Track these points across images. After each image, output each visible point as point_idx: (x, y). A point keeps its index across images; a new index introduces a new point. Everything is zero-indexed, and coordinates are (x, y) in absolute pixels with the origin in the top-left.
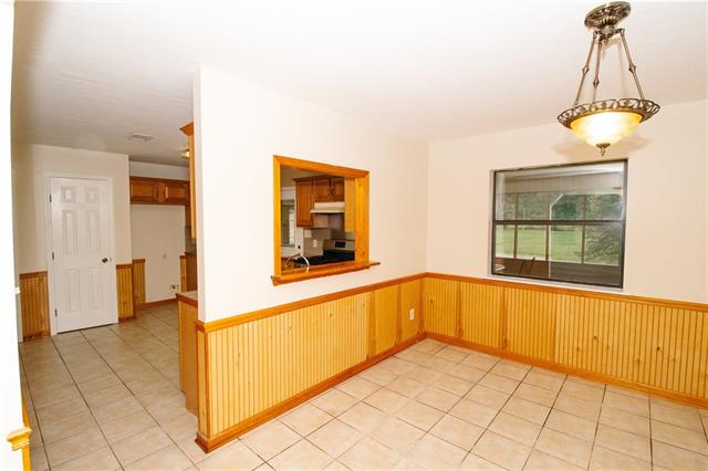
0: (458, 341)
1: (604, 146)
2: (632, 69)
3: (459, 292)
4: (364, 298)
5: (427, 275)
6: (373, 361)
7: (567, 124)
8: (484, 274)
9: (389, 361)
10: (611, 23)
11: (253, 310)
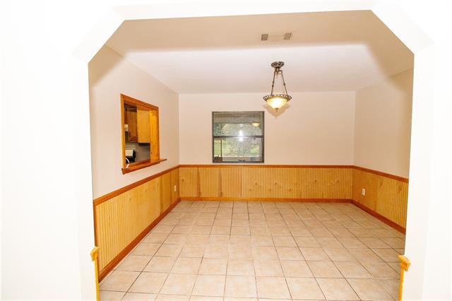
0: (199, 199)
1: (277, 109)
2: (284, 84)
3: (198, 173)
4: (158, 179)
5: (180, 166)
6: (163, 216)
7: (266, 100)
8: (211, 163)
9: (170, 215)
10: (279, 68)
11: (116, 189)
